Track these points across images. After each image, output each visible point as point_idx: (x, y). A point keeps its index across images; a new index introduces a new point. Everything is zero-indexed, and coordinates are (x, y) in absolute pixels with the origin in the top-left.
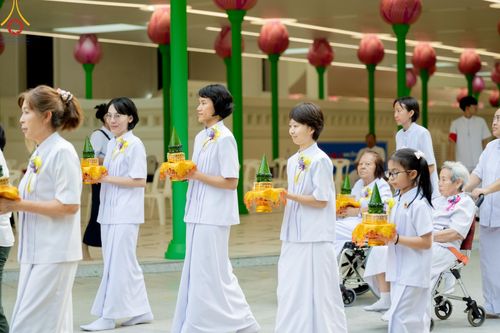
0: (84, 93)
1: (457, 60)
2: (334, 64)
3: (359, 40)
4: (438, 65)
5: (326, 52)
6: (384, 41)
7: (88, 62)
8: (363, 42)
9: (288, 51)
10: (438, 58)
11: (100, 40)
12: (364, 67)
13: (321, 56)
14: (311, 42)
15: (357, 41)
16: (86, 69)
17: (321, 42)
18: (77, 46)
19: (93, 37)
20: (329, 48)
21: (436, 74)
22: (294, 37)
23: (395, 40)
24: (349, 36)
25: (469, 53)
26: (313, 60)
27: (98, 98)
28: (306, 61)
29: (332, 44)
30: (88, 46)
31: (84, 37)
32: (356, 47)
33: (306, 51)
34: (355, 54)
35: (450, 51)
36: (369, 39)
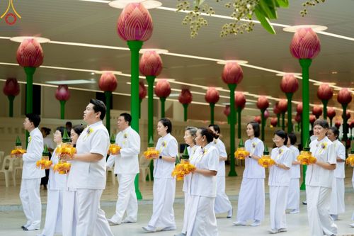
0: (60, 116)
1: (256, 101)
2: (192, 102)
3: (206, 90)
4: (246, 104)
5: (189, 96)
6: (219, 91)
7: (62, 99)
8: (208, 92)
9: (171, 95)
10: (247, 100)
11: (69, 88)
12: (208, 104)
13: (186, 99)
14: (181, 91)
15: (205, 91)
16: (61, 103)
17: (186, 91)
18: (57, 91)
19: (66, 86)
20: (190, 94)
21: (245, 108)
22: (174, 88)
23: (229, 91)
24: (201, 88)
25: (262, 98)
26: (181, 100)
27: (68, 119)
28: (178, 101)
29: (191, 92)
30: (63, 91)
31: (61, 86)
32: (205, 94)
33: (178, 95)
34: (204, 97)
35: (253, 97)
36: (212, 90)
